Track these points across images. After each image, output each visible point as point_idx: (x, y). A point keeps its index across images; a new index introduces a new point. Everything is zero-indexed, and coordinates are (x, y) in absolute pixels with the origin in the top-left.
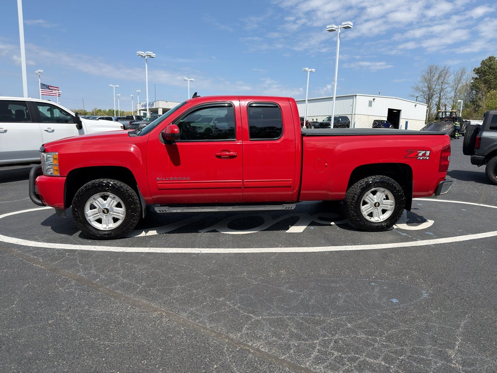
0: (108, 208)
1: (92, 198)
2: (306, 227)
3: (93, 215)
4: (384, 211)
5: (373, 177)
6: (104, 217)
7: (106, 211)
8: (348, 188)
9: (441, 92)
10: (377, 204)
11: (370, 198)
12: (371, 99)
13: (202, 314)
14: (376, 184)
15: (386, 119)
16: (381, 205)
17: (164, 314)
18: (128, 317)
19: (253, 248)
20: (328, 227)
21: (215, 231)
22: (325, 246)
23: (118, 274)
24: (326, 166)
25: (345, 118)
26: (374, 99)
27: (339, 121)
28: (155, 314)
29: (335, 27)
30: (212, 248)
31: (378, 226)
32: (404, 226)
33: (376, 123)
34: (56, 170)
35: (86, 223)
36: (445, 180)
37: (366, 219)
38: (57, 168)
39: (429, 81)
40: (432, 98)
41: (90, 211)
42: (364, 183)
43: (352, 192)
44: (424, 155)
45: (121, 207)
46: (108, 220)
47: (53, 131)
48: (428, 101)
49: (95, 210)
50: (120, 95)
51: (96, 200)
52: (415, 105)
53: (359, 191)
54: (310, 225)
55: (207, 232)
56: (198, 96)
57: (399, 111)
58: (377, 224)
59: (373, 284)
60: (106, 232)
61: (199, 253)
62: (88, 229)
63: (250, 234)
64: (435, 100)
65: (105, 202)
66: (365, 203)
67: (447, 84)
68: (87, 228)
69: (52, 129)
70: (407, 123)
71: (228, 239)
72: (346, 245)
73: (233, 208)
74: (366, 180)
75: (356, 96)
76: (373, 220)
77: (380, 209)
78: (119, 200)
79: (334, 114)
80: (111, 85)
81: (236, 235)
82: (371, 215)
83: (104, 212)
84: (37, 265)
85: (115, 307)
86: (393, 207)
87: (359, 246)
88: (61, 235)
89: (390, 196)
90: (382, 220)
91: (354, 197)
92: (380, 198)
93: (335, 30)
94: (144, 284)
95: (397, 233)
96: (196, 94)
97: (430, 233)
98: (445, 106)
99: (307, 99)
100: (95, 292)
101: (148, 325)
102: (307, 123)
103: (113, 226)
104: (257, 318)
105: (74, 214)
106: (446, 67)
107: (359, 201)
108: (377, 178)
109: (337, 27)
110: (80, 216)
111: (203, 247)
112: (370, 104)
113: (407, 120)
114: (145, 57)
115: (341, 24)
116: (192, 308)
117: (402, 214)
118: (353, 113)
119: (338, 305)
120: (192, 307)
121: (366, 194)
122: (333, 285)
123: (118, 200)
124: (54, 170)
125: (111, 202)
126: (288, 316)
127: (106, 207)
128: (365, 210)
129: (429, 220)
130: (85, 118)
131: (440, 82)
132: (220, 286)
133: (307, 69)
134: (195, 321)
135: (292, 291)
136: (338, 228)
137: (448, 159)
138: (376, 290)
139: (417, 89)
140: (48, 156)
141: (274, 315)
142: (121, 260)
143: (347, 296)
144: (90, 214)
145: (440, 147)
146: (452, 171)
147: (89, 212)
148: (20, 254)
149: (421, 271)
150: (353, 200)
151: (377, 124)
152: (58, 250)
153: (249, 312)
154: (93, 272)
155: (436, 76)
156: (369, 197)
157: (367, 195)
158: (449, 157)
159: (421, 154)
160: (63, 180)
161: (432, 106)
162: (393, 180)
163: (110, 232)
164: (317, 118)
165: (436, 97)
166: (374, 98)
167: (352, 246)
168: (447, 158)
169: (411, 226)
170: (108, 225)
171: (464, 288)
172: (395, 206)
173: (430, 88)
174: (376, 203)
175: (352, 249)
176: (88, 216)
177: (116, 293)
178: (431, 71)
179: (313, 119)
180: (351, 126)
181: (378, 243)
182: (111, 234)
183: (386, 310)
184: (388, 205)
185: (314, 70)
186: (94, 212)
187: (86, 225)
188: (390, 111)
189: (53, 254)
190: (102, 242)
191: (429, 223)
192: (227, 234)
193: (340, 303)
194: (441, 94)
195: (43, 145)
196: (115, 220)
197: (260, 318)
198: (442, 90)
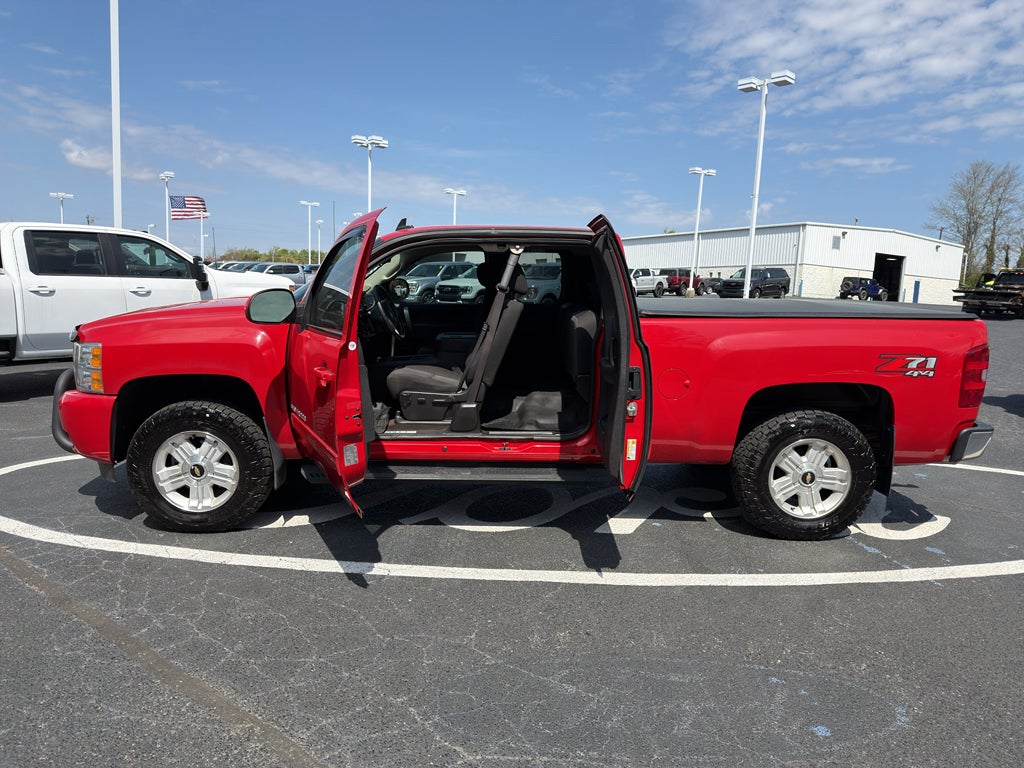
0: (203, 464)
1: (169, 442)
2: (644, 520)
3: (171, 478)
4: (825, 494)
5: (800, 414)
6: (192, 483)
7: (197, 471)
8: (740, 438)
9: (996, 219)
10: (809, 477)
11: (792, 462)
12: (839, 233)
13: (345, 738)
14: (805, 431)
15: (870, 276)
16: (818, 480)
17: (257, 729)
18: (173, 732)
19: (508, 567)
20: (694, 523)
21: (436, 522)
22: (677, 572)
23: (192, 617)
24: (687, 386)
25: (780, 273)
26: (844, 234)
27: (766, 278)
28: (237, 730)
29: (755, 82)
30: (416, 564)
31: (809, 528)
32: (875, 530)
33: (848, 285)
34: (98, 380)
35: (154, 495)
36: (975, 425)
37: (780, 510)
38: (98, 375)
39: (968, 194)
40: (976, 230)
41: (166, 469)
42: (778, 426)
43: (750, 447)
44: (921, 366)
45: (231, 464)
46: (203, 489)
47: (149, 293)
48: (968, 238)
49: (176, 467)
50: (321, 221)
51: (178, 447)
52: (937, 247)
53: (765, 445)
54: (654, 516)
55: (417, 524)
56: (409, 227)
57: (900, 260)
58: (807, 524)
59: (774, 680)
60: (197, 517)
61: (383, 577)
62: (157, 508)
63: (510, 532)
64: (984, 236)
65: (196, 451)
66: (780, 473)
67: (1011, 201)
68: (156, 506)
69: (147, 289)
70: (917, 284)
71: (458, 545)
72: (729, 572)
73: (472, 473)
74: (782, 419)
75: (804, 225)
76: (798, 512)
77: (815, 488)
78: (226, 448)
79: (751, 264)
80: (303, 202)
81: (480, 533)
82: (794, 500)
83: (193, 472)
84: (33, 587)
85: (155, 704)
86: (847, 484)
87: (760, 575)
88: (109, 516)
89: (840, 458)
90: (818, 516)
91: (753, 457)
92: (817, 462)
93: (756, 89)
94: (239, 646)
95: (855, 546)
96: (404, 221)
97: (936, 550)
98: (1007, 248)
99: (697, 232)
100: (126, 662)
101: (211, 757)
102: (697, 280)
103: (212, 503)
104: (471, 758)
105: (129, 474)
106: (1011, 166)
107: (764, 467)
108: (809, 416)
109: (761, 82)
110: (143, 480)
111: (398, 562)
112: (836, 244)
113: (917, 279)
114: (367, 147)
115: (769, 76)
116: (326, 719)
117: (868, 501)
118: (799, 262)
119: (675, 735)
120: (326, 716)
121: (781, 453)
122: (674, 678)
123: (223, 448)
124: (93, 379)
125: (210, 452)
126: (546, 759)
127: (200, 462)
128: (779, 490)
129: (938, 517)
130: (216, 267)
131: (995, 199)
132: (408, 664)
133: (698, 169)
134: (322, 755)
135: (572, 689)
136: (718, 528)
137: (983, 377)
138: (779, 697)
139: (943, 212)
140: (84, 350)
141: (513, 752)
142: (211, 584)
143: (705, 712)
144: (164, 477)
145: (964, 349)
146: (1011, 397)
147: (162, 472)
148: (10, 557)
149: (900, 652)
150: (752, 465)
151: (850, 287)
152: (89, 552)
153: (454, 742)
154: (142, 610)
155: (988, 186)
156: (788, 459)
157: (785, 456)
158: (984, 371)
159: (913, 365)
160: (109, 400)
161: (978, 250)
162: (847, 423)
163: (205, 516)
164: (719, 270)
165: (985, 231)
166: (846, 230)
167: (742, 576)
168: (980, 374)
169: (892, 529)
170: (202, 502)
171: (1006, 705)
172: (853, 484)
173: (971, 212)
174: (805, 474)
175: (740, 584)
176: (160, 481)
177: (170, 666)
178: (976, 173)
179: (711, 274)
180: (793, 290)
181: (806, 571)
182: (206, 520)
183: (793, 758)
184: (834, 479)
185: (713, 172)
186: (174, 471)
187: (156, 501)
188: (881, 259)
189: (76, 562)
190: (187, 537)
191: (939, 524)
192: (459, 530)
193: (683, 728)
194: (998, 222)
195: (77, 328)
196: (218, 490)
197: (479, 757)
198: (999, 214)
